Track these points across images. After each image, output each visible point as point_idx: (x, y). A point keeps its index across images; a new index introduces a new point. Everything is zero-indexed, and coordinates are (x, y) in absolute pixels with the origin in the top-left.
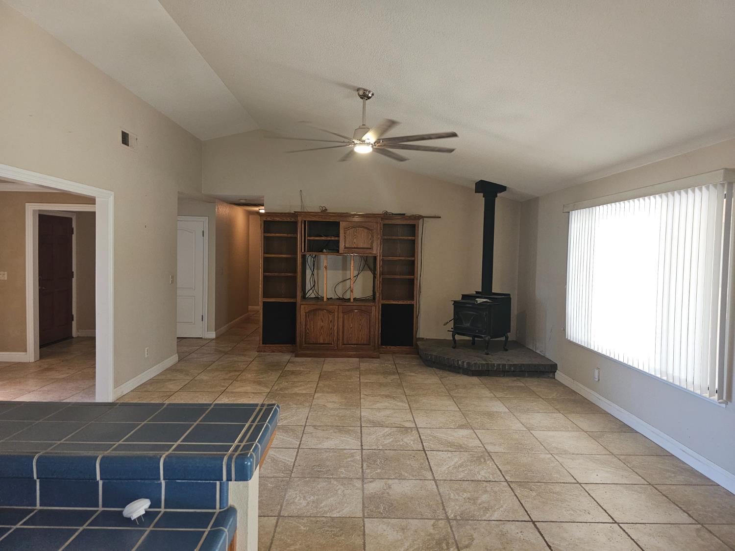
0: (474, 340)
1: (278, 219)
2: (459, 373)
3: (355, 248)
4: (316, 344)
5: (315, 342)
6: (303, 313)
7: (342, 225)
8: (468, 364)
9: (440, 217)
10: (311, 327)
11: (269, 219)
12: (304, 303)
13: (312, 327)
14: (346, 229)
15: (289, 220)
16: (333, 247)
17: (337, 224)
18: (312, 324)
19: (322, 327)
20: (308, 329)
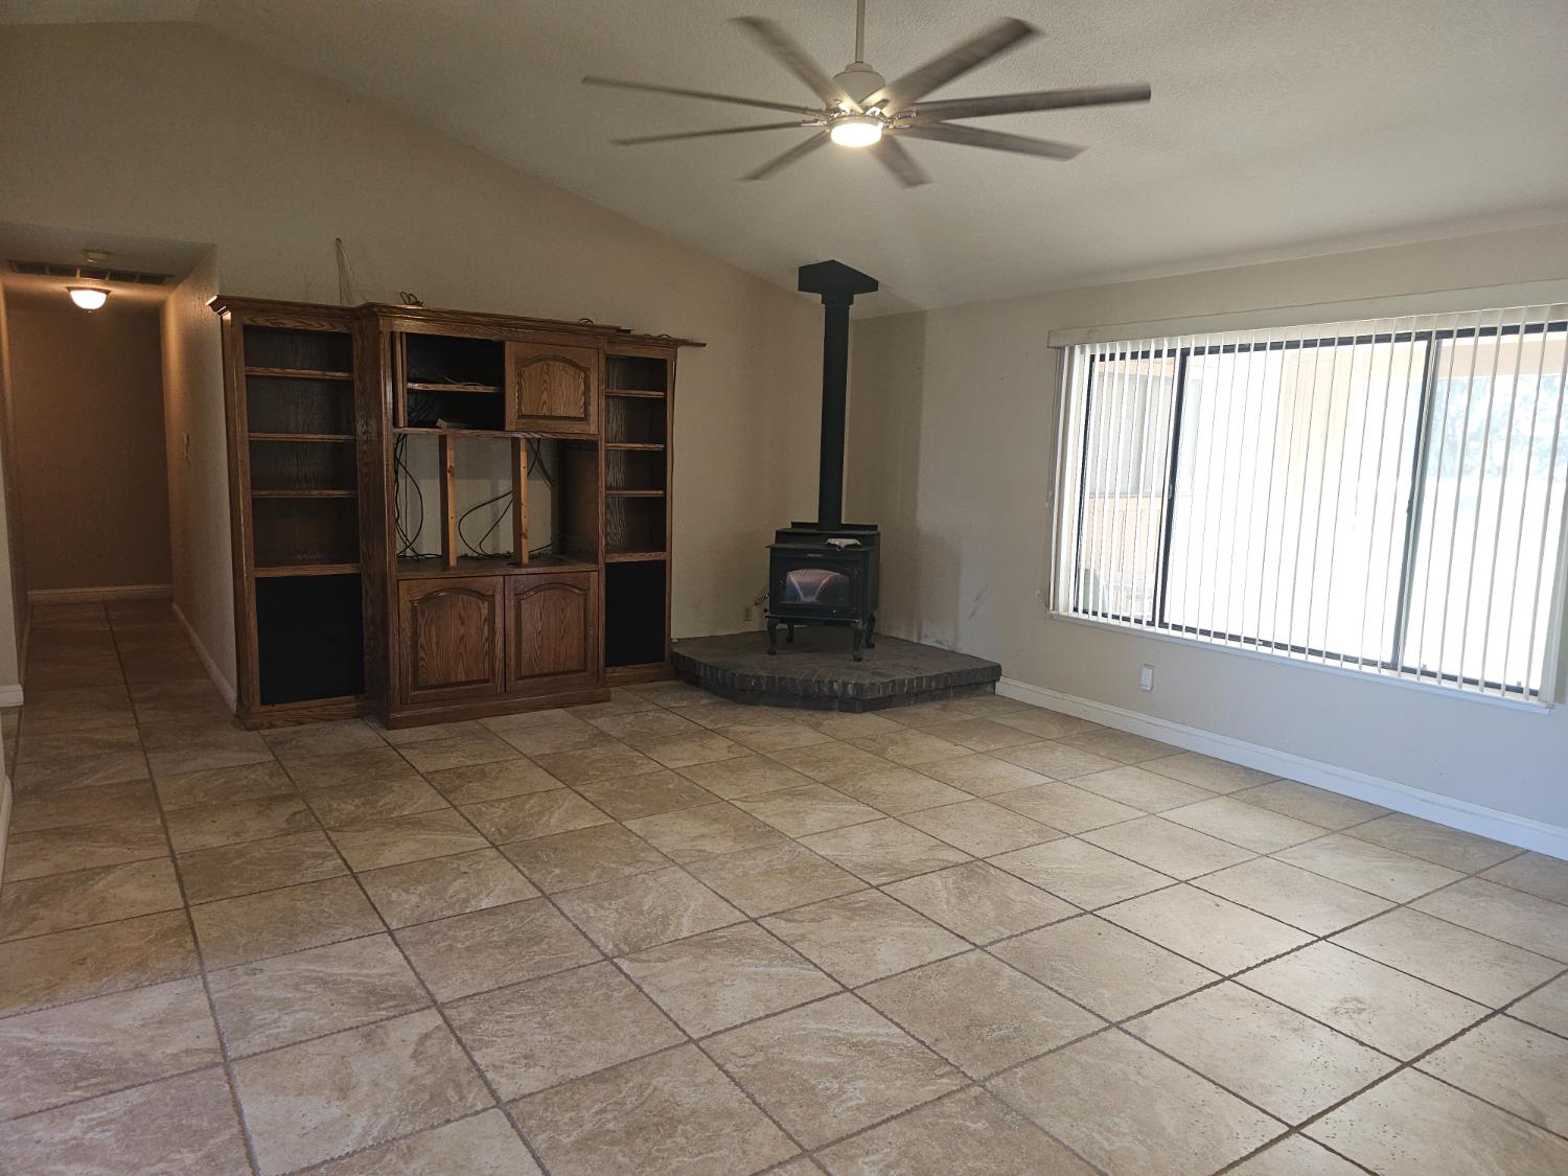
0: (791, 628)
1: (290, 324)
2: (830, 709)
3: (545, 417)
4: (446, 685)
5: (442, 682)
6: (405, 606)
7: (511, 352)
8: (859, 687)
9: (704, 345)
10: (430, 641)
11: (261, 321)
12: (407, 575)
13: (434, 640)
14: (523, 363)
15: (327, 327)
16: (486, 414)
17: (498, 348)
18: (434, 634)
19: (462, 639)
20: (422, 646)
